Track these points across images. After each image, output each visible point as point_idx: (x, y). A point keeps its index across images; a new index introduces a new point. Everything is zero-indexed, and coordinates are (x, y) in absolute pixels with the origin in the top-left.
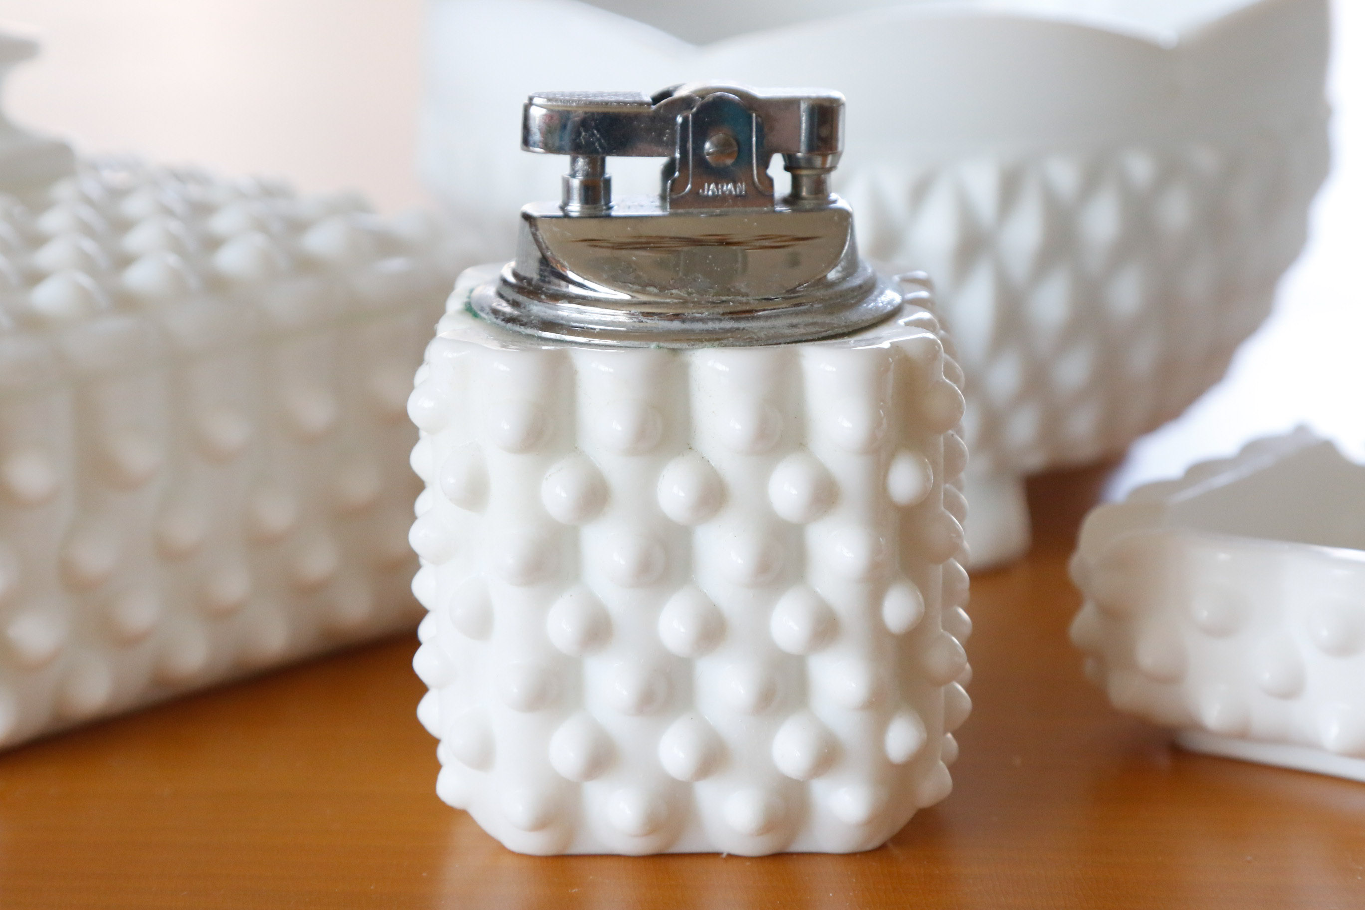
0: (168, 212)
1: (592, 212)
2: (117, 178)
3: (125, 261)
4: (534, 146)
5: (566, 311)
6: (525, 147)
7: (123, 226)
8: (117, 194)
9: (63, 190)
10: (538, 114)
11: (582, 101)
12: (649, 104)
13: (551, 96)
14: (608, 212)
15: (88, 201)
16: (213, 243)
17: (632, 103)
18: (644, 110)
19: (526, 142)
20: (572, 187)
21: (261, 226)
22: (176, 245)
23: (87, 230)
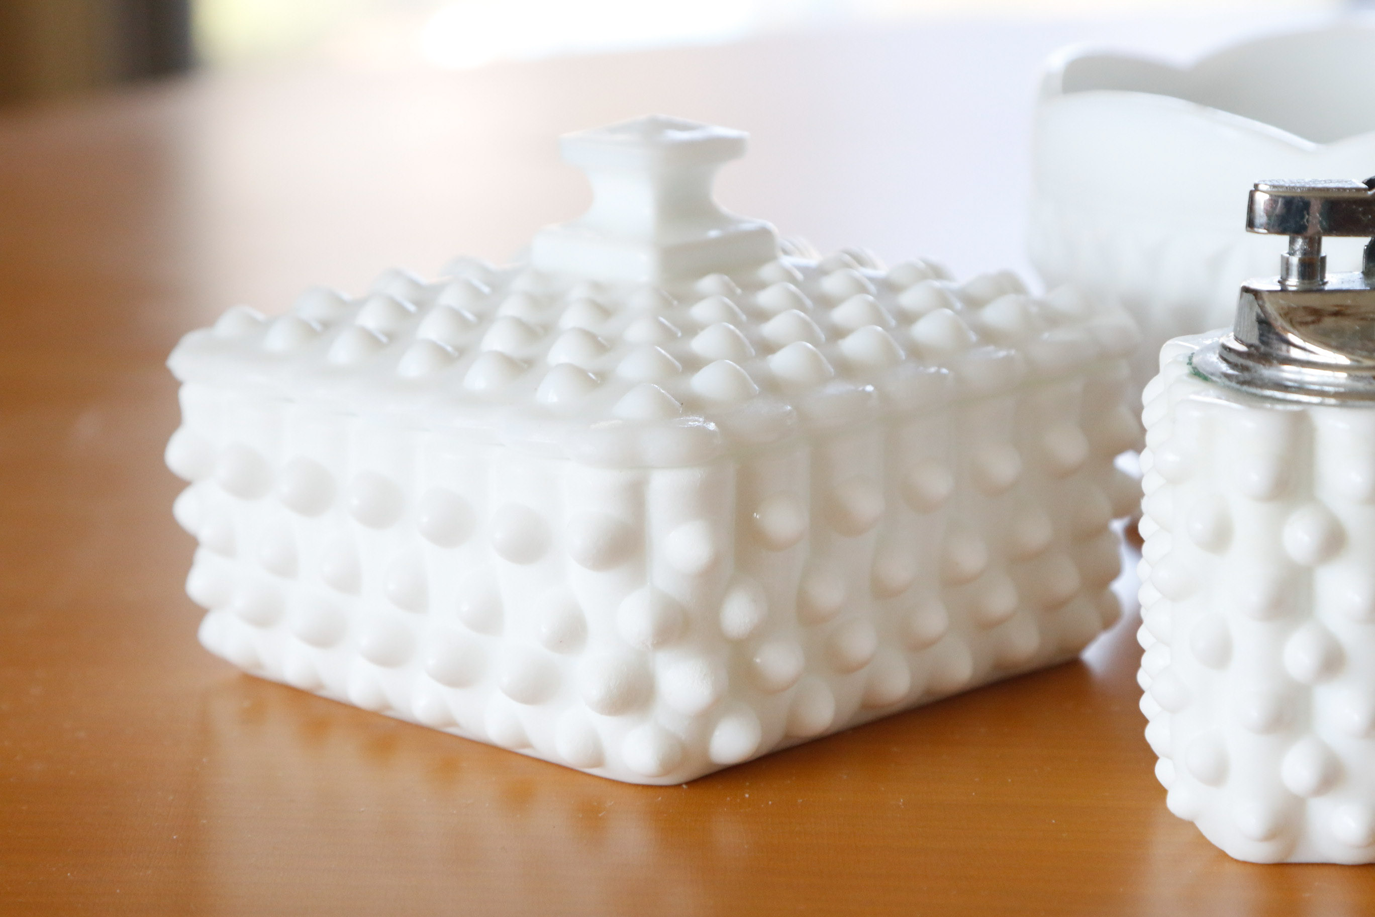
1: (1307, 287)
3: (838, 333)
4: (1258, 228)
5: (1289, 373)
6: (1249, 229)
7: (827, 303)
9: (767, 272)
10: (1262, 199)
11: (1305, 187)
12: (1365, 190)
13: (1276, 184)
14: (1322, 287)
15: (793, 280)
16: (908, 318)
17: (1350, 189)
18: (1361, 195)
19: (1251, 224)
20: (1292, 264)
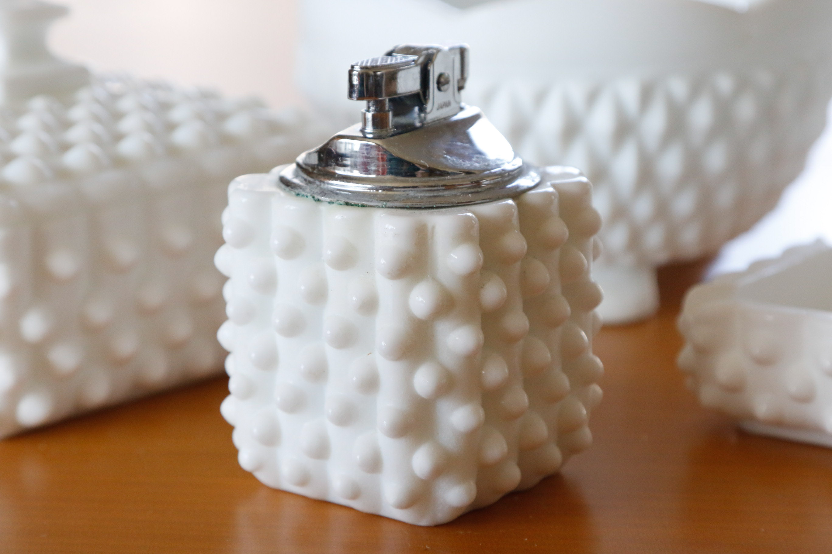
0: (144, 108)
2: (115, 87)
3: (119, 137)
4: (354, 96)
7: (118, 116)
8: (115, 97)
9: (84, 95)
15: (98, 101)
16: (171, 127)
20: (368, 118)
21: (200, 117)
22: (149, 128)
23: (97, 119)
